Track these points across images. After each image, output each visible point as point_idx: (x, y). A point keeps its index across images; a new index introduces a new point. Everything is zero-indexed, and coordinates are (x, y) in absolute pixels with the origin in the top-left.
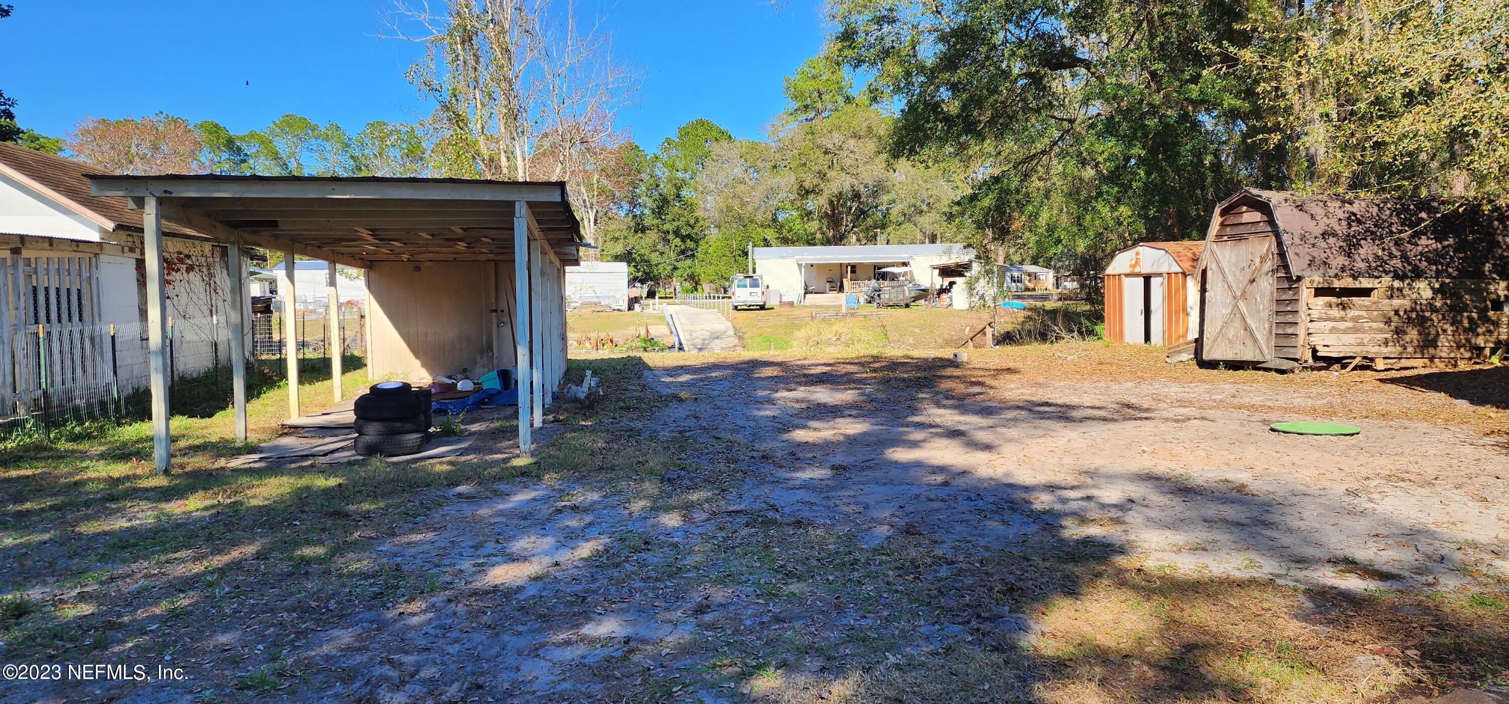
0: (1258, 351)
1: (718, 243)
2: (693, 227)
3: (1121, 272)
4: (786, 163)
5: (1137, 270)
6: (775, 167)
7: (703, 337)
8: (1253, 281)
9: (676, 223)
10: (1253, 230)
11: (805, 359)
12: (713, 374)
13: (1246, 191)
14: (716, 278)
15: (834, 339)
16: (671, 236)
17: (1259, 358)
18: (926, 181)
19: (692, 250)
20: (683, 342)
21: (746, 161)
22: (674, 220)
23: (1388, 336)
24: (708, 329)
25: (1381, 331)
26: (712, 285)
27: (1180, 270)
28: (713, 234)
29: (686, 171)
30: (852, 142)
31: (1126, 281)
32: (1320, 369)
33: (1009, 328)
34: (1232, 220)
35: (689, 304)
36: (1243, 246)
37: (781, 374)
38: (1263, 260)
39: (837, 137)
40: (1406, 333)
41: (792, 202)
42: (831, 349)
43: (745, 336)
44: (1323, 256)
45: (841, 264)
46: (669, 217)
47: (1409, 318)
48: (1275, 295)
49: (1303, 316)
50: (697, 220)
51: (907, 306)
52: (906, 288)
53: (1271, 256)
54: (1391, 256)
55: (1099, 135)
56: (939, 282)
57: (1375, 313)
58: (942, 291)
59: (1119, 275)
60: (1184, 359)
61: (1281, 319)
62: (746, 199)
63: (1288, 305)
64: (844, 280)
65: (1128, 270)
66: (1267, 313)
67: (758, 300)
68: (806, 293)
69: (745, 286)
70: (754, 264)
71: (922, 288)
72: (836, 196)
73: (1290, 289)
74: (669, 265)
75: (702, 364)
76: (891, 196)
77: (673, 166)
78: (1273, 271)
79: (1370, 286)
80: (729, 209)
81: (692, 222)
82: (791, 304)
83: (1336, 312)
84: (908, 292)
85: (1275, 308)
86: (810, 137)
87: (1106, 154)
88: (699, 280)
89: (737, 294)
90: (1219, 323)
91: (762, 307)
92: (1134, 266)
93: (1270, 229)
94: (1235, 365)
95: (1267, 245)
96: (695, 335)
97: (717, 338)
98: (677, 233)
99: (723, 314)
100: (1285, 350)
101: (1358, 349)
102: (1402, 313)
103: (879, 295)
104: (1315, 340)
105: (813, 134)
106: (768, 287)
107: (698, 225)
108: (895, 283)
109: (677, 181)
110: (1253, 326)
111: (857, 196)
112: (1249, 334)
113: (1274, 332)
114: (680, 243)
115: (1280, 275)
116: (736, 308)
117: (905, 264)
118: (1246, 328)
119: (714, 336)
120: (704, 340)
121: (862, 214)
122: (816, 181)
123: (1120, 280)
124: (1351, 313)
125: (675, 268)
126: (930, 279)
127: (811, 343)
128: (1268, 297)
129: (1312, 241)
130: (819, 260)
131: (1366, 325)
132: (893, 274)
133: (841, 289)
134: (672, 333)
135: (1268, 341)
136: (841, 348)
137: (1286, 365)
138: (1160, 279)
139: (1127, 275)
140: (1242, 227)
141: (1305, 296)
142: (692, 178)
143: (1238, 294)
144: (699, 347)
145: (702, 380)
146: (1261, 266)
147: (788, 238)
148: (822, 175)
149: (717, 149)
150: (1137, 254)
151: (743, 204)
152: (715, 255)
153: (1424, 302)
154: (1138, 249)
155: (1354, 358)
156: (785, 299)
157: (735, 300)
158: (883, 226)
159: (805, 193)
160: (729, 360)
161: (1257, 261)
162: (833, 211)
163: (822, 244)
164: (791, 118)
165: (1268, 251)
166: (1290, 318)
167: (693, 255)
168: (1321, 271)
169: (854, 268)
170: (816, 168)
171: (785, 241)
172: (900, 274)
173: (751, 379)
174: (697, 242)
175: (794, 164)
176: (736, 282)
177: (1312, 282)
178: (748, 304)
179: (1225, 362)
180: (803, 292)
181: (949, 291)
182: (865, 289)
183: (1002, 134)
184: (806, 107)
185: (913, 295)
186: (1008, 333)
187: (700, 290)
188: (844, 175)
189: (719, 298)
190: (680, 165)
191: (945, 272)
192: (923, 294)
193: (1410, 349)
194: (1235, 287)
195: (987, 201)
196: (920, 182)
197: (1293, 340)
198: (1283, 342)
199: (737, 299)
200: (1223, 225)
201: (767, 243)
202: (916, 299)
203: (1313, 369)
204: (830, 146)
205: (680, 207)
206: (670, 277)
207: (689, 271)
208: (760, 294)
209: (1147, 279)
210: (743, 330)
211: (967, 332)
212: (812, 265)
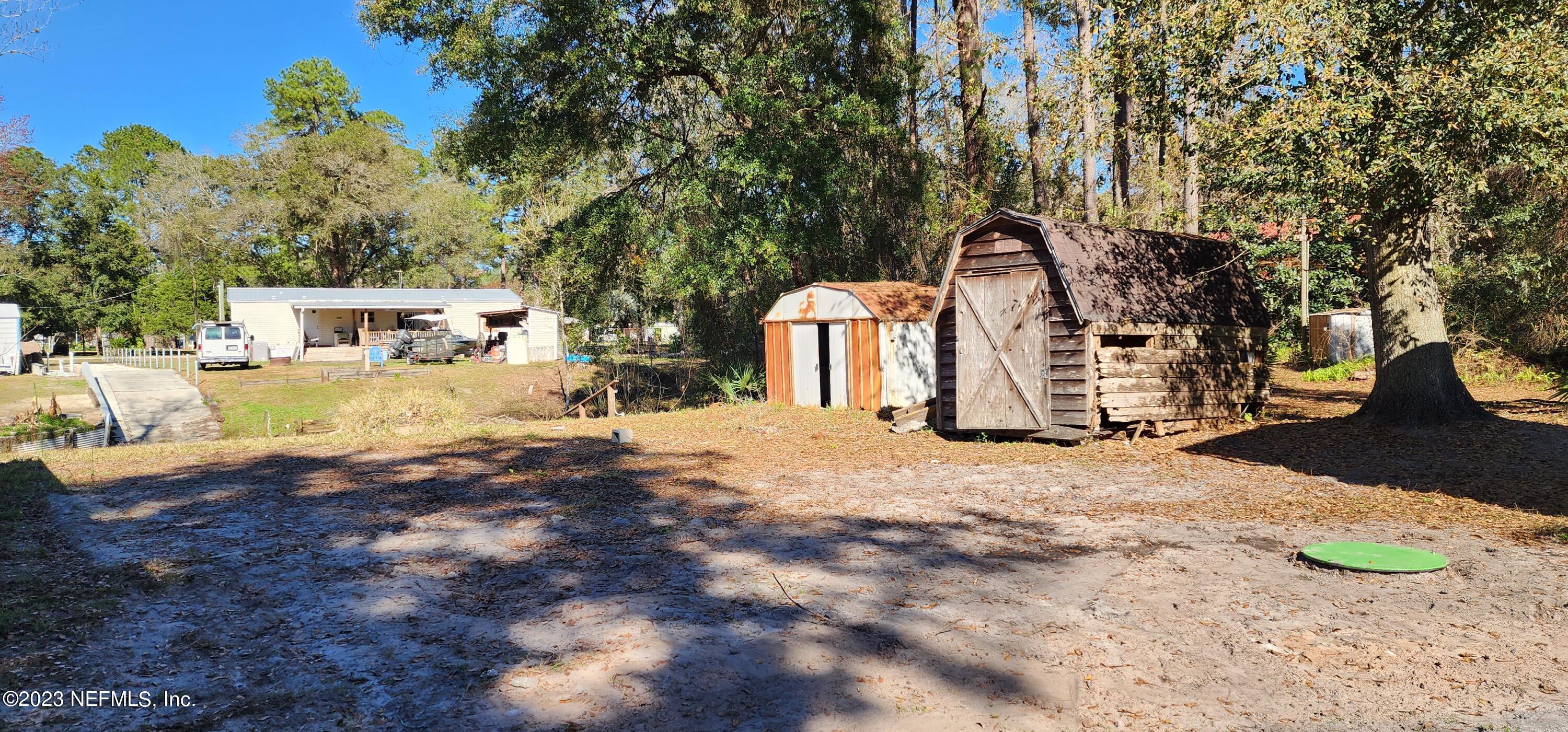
0: (1029, 416)
1: (169, 283)
2: (128, 261)
3: (786, 318)
4: (271, 184)
5: (810, 315)
6: (254, 188)
7: (153, 409)
8: (1019, 326)
9: (102, 255)
10: (1011, 263)
11: (370, 450)
12: (210, 496)
13: (1002, 212)
14: (165, 327)
15: (410, 414)
16: (93, 272)
17: (1031, 426)
18: (455, 217)
19: (126, 291)
20: (119, 417)
21: (211, 177)
22: (97, 251)
23: (1165, 394)
24: (161, 397)
25: (1159, 388)
26: (156, 336)
27: (870, 316)
28: (160, 271)
29: (116, 189)
30: (361, 166)
31: (795, 330)
32: (1109, 437)
33: (579, 386)
34: (978, 250)
35: (123, 363)
36: (1001, 282)
37: (350, 486)
38: (1031, 300)
39: (341, 158)
40: (1179, 390)
41: (281, 233)
42: (404, 431)
43: (222, 405)
44: (1103, 295)
45: (354, 310)
46: (92, 246)
47: (1181, 372)
48: (1049, 345)
49: (1090, 373)
50: (135, 252)
51: (449, 361)
52: (443, 339)
53: (1040, 296)
54: (1160, 299)
55: (739, 153)
56: (487, 333)
57: (1154, 366)
58: (491, 344)
59: (785, 322)
60: (916, 428)
61: (1057, 375)
62: (211, 226)
63: (1069, 357)
64: (360, 330)
65: (797, 316)
66: (1039, 367)
67: (238, 354)
68: (306, 347)
69: (219, 338)
70: (228, 310)
71: (466, 340)
72: (342, 228)
73: (1070, 337)
74: (90, 309)
75: (177, 471)
76: (414, 232)
77: (97, 180)
78: (1044, 314)
79: (1148, 333)
80: (187, 238)
81: (127, 254)
82: (287, 360)
83: (1122, 367)
84: (448, 346)
85: (1049, 361)
86: (304, 154)
87: (748, 177)
88: (138, 330)
89: (204, 348)
90: (975, 382)
91: (244, 366)
92: (806, 311)
93: (1037, 261)
94: (999, 436)
95: (1037, 281)
96: (138, 406)
97: (177, 409)
98: (103, 267)
99: (183, 376)
100: (1067, 415)
101: (1141, 411)
102: (1174, 366)
103: (410, 349)
104: (1106, 402)
105: (307, 151)
106: (252, 338)
107: (138, 258)
108: (431, 334)
109: (103, 201)
110: (1021, 385)
111: (368, 230)
112: (1016, 395)
113: (1050, 391)
114: (107, 282)
115: (1054, 319)
116: (203, 366)
117: (438, 311)
118: (1014, 387)
119: (171, 407)
120: (154, 413)
121: (378, 251)
122: (316, 208)
123: (786, 330)
124: (1137, 367)
125: (100, 315)
126: (476, 330)
127: (371, 422)
128: (1039, 348)
129: (1089, 277)
130: (322, 304)
131: (1147, 381)
132: (426, 322)
133: (355, 341)
134: (98, 405)
135: (1042, 404)
136: (421, 428)
137: (1071, 434)
138: (841, 327)
139: (795, 322)
140: (994, 259)
141: (1092, 346)
142: (125, 200)
143: (1000, 344)
144: (147, 423)
145: (186, 512)
146: (1028, 308)
147: (275, 278)
148: (323, 203)
149: (166, 159)
150: (810, 296)
151: (212, 232)
152: (164, 297)
153: (1191, 352)
154: (811, 290)
155: (1138, 422)
156: (274, 354)
157: (202, 356)
158: (404, 267)
159: (298, 222)
160: (228, 459)
161: (1023, 302)
162: (336, 246)
163: (323, 286)
164: (277, 130)
165: (1036, 289)
166: (1072, 374)
167: (129, 298)
168: (1105, 315)
169: (371, 314)
170: (314, 193)
171: (270, 282)
172: (433, 323)
173: (294, 502)
174: (135, 280)
175: (282, 187)
176: (204, 331)
177: (1099, 328)
178: (223, 361)
179: (986, 431)
180: (302, 345)
181: (501, 343)
182: (391, 341)
183: (620, 144)
184: (297, 118)
185: (453, 348)
186: (578, 391)
187: (140, 343)
188: (352, 203)
189: (167, 353)
190: (108, 182)
191: (493, 320)
192: (466, 347)
193: (1183, 409)
194: (993, 335)
195: (600, 228)
196: (449, 217)
197: (1079, 402)
198: (1062, 405)
199: (205, 354)
200: (965, 256)
201: (241, 283)
202: (458, 353)
203: (1102, 438)
204: (331, 167)
205: (108, 234)
206: (92, 326)
207: (122, 318)
208: (242, 347)
209: (823, 328)
210: (220, 398)
211: (530, 391)
212: (314, 311)
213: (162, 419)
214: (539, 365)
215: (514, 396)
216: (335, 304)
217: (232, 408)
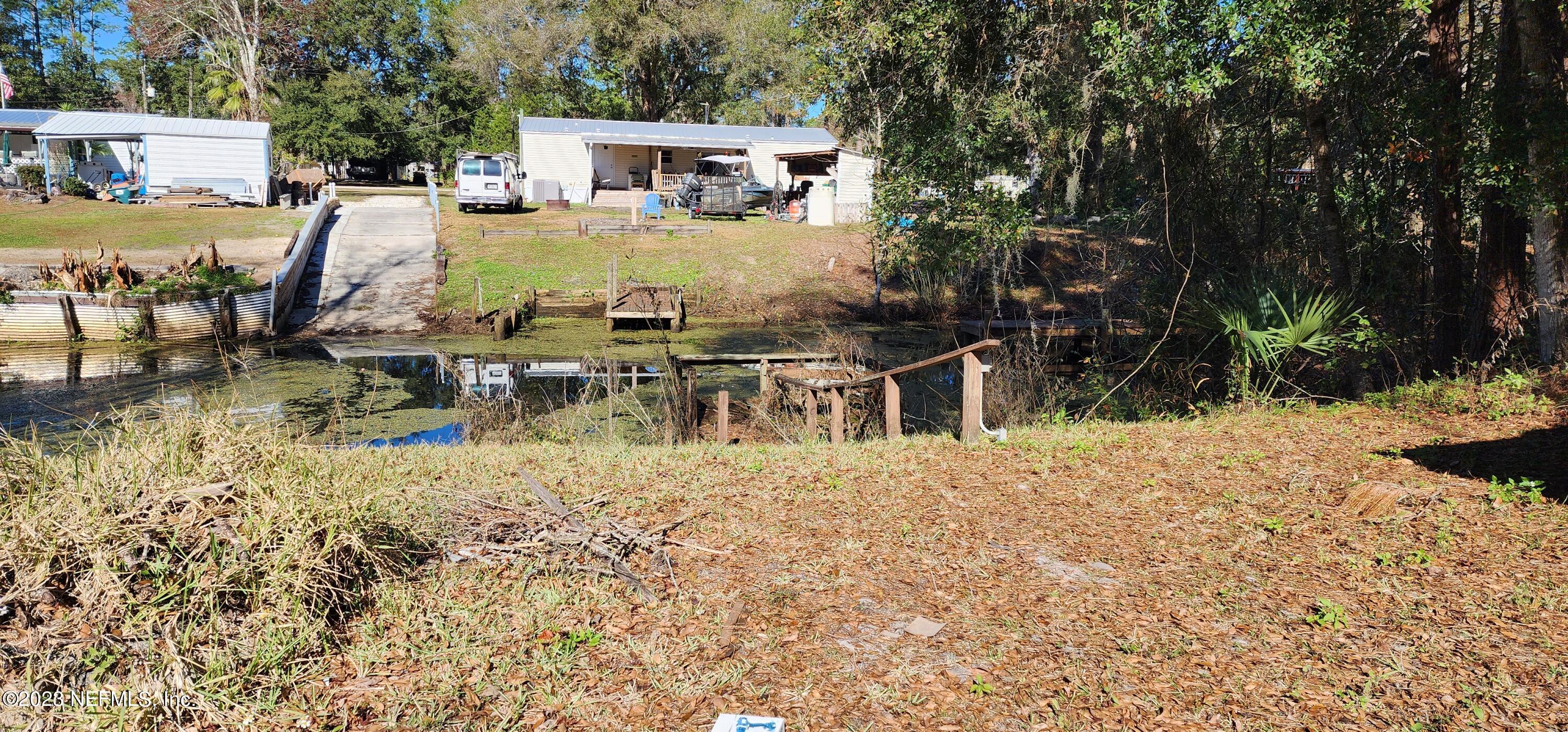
2: (468, 91)
7: (373, 261)
9: (443, 84)
16: (435, 102)
19: (465, 122)
24: (390, 244)
43: (451, 262)
45: (651, 148)
46: (433, 75)
51: (739, 217)
52: (739, 188)
56: (786, 181)
58: (792, 195)
64: (653, 172)
67: (499, 194)
68: (595, 188)
69: (477, 172)
71: (763, 189)
72: (652, 54)
76: (727, 59)
81: (467, 83)
82: (566, 204)
84: (741, 194)
89: (462, 185)
96: (358, 256)
97: (399, 263)
98: (444, 97)
103: (698, 198)
106: (523, 176)
108: (725, 180)
111: (680, 56)
114: (448, 112)
116: (464, 207)
117: (741, 152)
119: (394, 261)
120: (372, 266)
122: (622, 29)
126: (775, 176)
130: (617, 139)
132: (722, 165)
133: (648, 184)
144: (356, 281)
148: (630, 21)
157: (459, 194)
158: (715, 101)
159: (607, 46)
162: (648, 75)
163: (630, 118)
169: (668, 154)
172: (729, 166)
174: (473, 112)
176: (462, 164)
178: (484, 201)
180: (590, 187)
181: (803, 196)
182: (680, 187)
185: (749, 198)
188: (661, 22)
191: (796, 165)
192: (764, 198)
199: (463, 193)
202: (753, 205)
208: (502, 186)
210: (453, 250)
211: (831, 265)
212: (606, 147)
213: (376, 276)
214: (848, 228)
215: (811, 271)
216: (628, 139)
217: (461, 265)
